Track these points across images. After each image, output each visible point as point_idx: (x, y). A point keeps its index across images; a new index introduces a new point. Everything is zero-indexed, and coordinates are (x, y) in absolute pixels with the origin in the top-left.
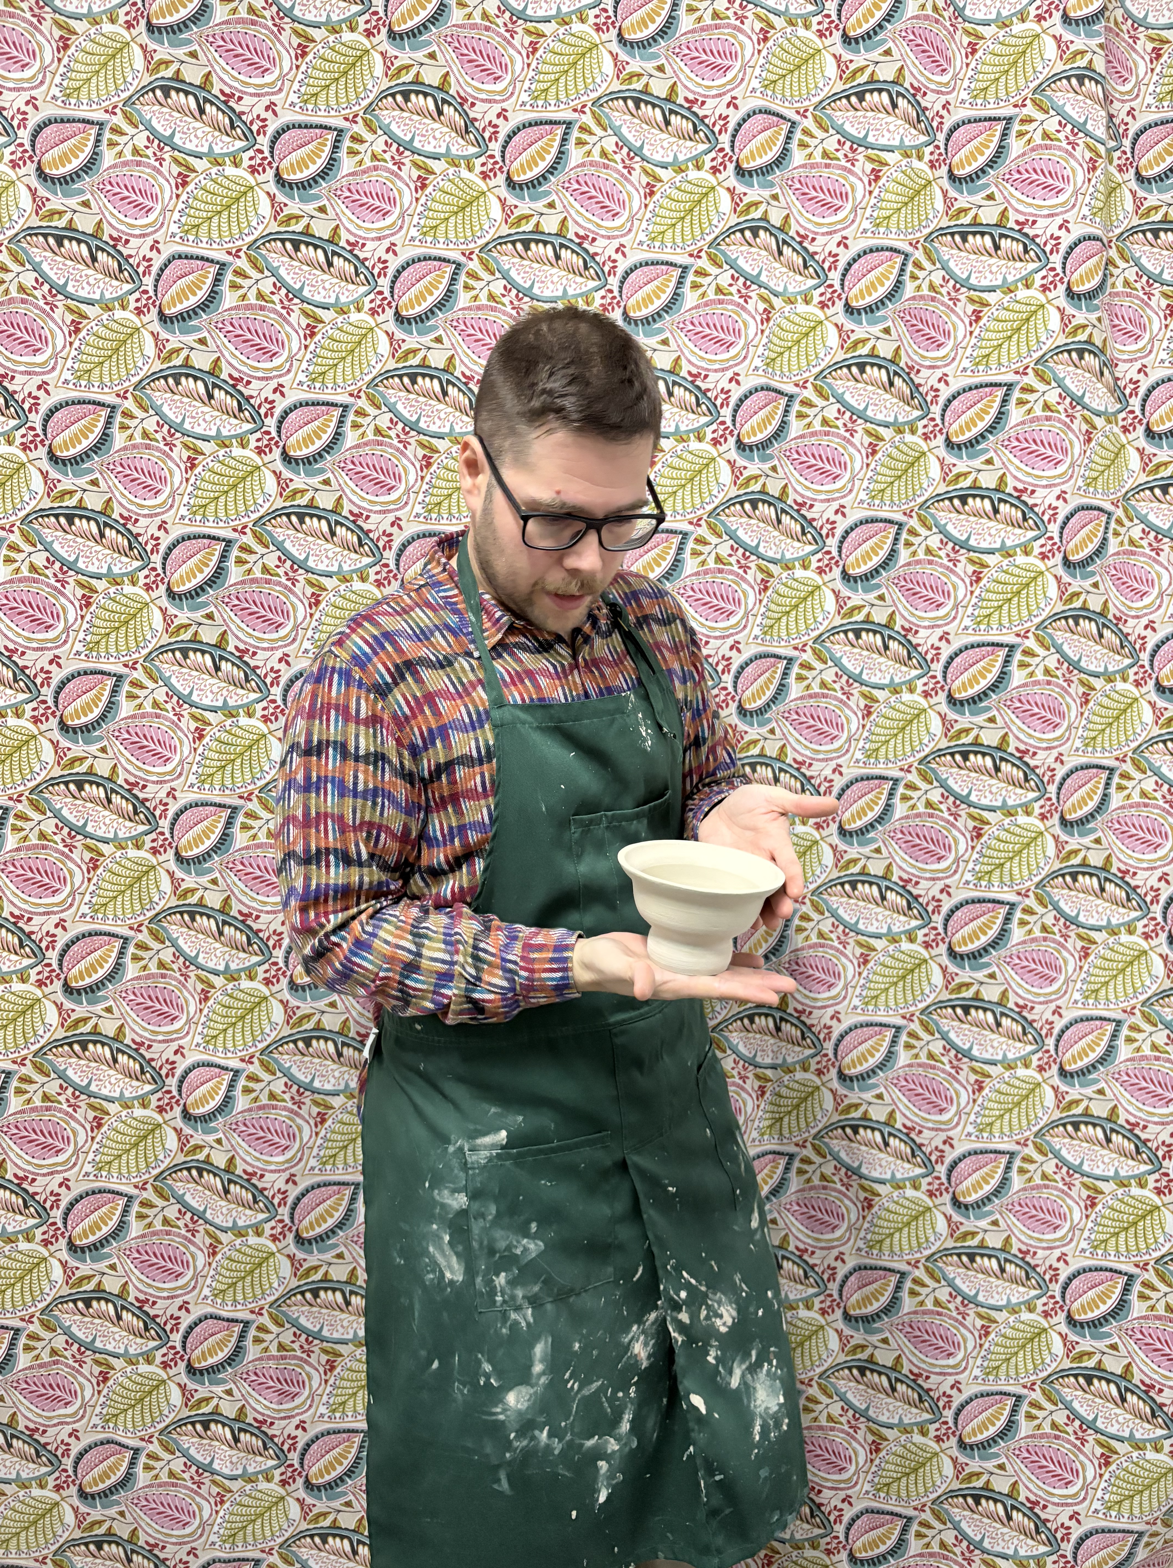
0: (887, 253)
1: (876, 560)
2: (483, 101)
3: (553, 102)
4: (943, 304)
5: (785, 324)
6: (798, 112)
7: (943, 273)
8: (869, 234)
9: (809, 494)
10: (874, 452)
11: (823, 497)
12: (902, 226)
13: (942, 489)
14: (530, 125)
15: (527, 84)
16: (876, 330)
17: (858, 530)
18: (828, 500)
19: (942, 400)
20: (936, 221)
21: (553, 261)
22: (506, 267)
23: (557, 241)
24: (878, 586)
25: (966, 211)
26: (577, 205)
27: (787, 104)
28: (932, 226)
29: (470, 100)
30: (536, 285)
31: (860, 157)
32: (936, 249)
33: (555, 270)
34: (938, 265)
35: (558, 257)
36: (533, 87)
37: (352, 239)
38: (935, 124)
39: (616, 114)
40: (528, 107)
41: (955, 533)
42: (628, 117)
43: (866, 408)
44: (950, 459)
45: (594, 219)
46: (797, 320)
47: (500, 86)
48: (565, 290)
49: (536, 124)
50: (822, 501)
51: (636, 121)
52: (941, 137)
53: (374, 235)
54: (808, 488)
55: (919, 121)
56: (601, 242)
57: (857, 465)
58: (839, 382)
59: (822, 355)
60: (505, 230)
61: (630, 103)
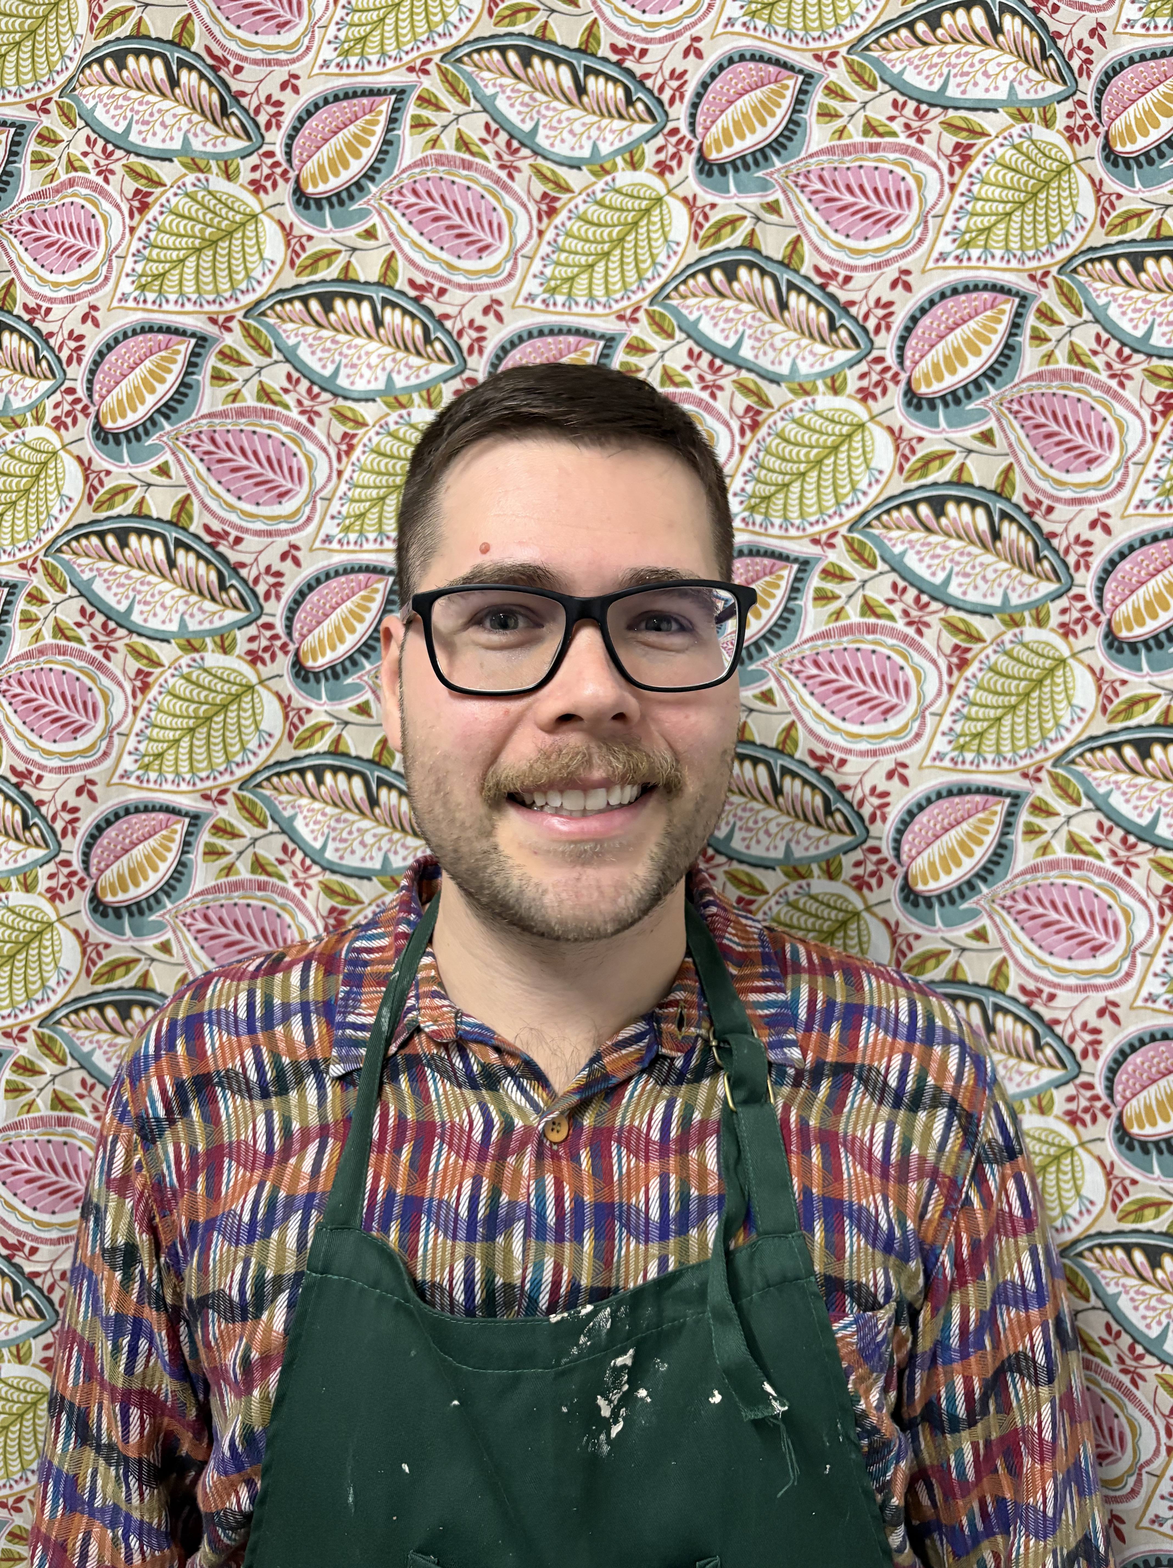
0: (986, 295)
1: (968, 865)
2: (256, 62)
3: (374, 58)
4: (1097, 385)
5: (792, 430)
6: (818, 58)
7: (1098, 328)
8: (951, 262)
9: (838, 740)
10: (963, 664)
11: (864, 746)
12: (1015, 245)
13: (1100, 726)
14: (337, 98)
15: (332, 30)
16: (966, 435)
17: (933, 810)
18: (874, 753)
19: (1097, 562)
20: (1080, 236)
21: (371, 329)
22: (292, 341)
23: (379, 295)
24: (974, 914)
25: (1139, 216)
26: (413, 233)
27: (796, 43)
28: (1074, 246)
29: (234, 62)
30: (343, 372)
31: (934, 127)
32: (1081, 286)
33: (373, 345)
34: (1086, 315)
35: (378, 322)
36: (342, 35)
37: (32, 303)
38: (1075, 63)
39: (486, 75)
40: (333, 69)
41: (1126, 810)
42: (509, 81)
43: (947, 581)
44: (1115, 671)
45: (444, 256)
46: (817, 422)
47: (287, 38)
48: (390, 380)
49: (346, 96)
50: (863, 754)
51: (523, 87)
52: (1088, 87)
53: (64, 293)
54: (836, 729)
55: (1045, 57)
56: (455, 296)
57: (931, 687)
58: (895, 534)
59: (863, 485)
60: (289, 279)
61: (512, 57)
